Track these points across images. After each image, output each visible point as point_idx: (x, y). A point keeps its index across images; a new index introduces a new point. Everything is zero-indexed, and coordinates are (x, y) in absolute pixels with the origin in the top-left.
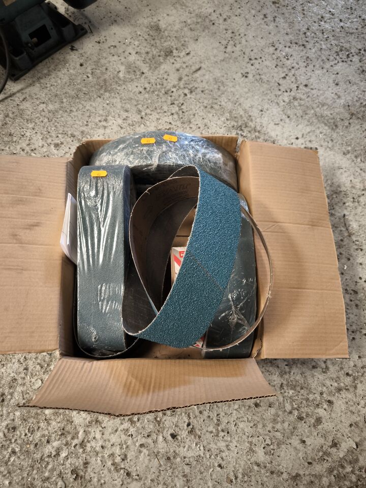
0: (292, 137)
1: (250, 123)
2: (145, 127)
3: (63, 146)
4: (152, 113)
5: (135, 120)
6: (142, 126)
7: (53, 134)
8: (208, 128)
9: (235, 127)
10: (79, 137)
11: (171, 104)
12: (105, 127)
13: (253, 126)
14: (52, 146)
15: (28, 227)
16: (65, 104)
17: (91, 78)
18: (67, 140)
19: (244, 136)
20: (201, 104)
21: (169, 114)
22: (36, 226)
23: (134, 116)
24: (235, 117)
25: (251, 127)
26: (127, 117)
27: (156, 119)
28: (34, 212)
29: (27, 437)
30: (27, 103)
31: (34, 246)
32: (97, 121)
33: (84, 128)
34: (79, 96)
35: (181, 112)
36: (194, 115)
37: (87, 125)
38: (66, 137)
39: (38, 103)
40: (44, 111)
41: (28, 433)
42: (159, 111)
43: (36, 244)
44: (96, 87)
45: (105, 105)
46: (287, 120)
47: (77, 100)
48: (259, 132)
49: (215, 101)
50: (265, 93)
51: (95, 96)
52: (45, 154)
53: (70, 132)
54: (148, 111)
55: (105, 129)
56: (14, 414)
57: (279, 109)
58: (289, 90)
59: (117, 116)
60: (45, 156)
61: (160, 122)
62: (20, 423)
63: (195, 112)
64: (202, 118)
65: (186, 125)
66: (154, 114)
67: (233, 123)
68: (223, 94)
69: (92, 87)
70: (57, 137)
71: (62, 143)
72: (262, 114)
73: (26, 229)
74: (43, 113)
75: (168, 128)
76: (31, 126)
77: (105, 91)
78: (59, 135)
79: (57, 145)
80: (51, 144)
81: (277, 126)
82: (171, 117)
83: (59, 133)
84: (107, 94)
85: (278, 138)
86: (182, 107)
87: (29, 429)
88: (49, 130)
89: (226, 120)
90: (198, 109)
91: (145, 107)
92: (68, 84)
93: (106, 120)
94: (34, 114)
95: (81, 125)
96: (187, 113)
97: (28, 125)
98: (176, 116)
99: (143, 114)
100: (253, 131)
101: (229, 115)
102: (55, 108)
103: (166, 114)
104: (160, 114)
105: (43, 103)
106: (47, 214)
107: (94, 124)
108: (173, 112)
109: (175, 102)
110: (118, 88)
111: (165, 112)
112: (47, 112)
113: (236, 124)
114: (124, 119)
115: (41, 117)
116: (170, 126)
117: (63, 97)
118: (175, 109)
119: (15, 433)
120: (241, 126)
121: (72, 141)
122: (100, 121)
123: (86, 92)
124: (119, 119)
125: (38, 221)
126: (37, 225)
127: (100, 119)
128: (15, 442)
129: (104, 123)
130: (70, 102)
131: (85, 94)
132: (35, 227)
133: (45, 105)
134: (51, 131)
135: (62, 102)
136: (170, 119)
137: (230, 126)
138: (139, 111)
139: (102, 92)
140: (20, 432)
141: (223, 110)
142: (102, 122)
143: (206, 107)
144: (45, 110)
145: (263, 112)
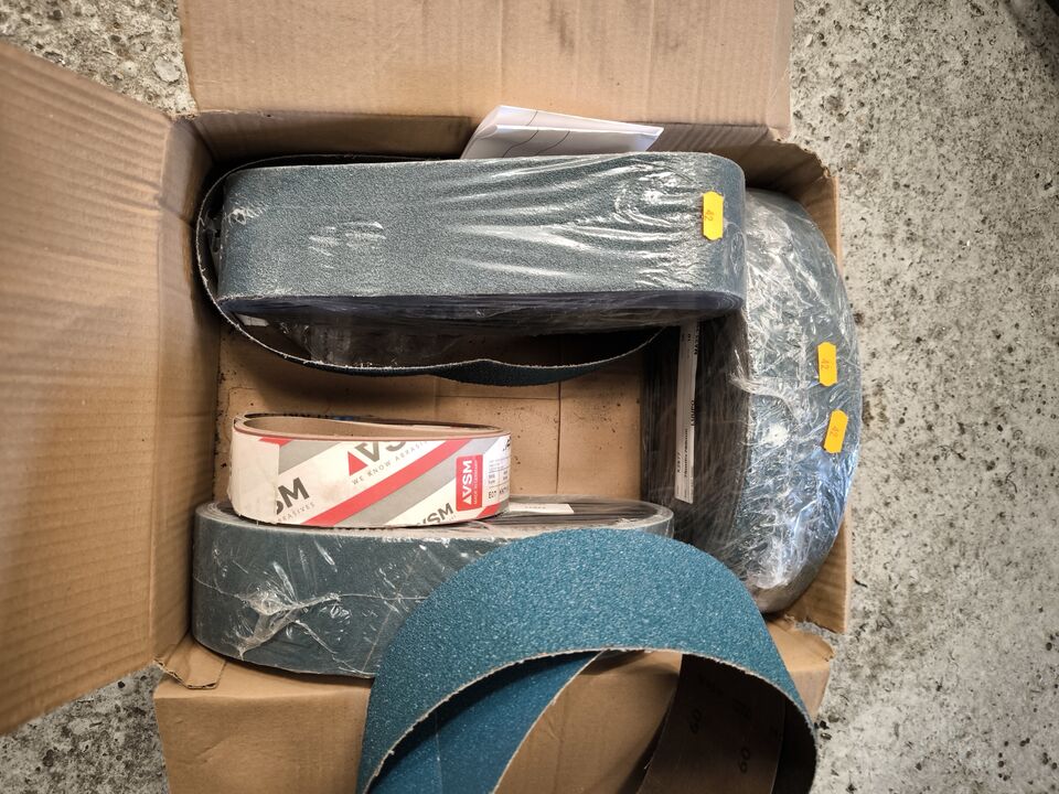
0: (857, 773)
1: (900, 653)
2: (889, 350)
3: (834, 120)
4: (935, 370)
5: (914, 321)
6: (894, 342)
7: (870, 93)
8: (886, 530)
9: (890, 609)
10: (859, 164)
11: (961, 425)
12: (890, 236)
13: (891, 660)
14: (833, 91)
15: (558, 14)
16: (962, 122)
17: (1043, 194)
18: (852, 132)
19: (859, 634)
20: (960, 511)
21: (931, 419)
22: (563, 38)
23: (924, 316)
24: (919, 610)
25: (888, 654)
26: (922, 297)
27: (916, 380)
28: (604, 32)
29: (35, 48)
30: (967, 16)
31: (499, 35)
32: (911, 214)
33: (887, 177)
34: (988, 161)
35: (936, 452)
36: (927, 490)
37: (896, 185)
38: (861, 128)
39: (967, 48)
40: (939, 65)
41: (43, 51)
42: (940, 389)
43: (505, 40)
44: (1016, 210)
45: (958, 235)
46: (909, 762)
47: (973, 157)
48: (873, 677)
49: (970, 552)
50: (997, 699)
51: (987, 208)
52: (809, 73)
53: (874, 138)
54: (939, 358)
55: (885, 236)
56: (92, 16)
57: (944, 740)
58: (1004, 770)
59: (926, 269)
60: (803, 71)
61: (906, 391)
62: (71, 31)
63: (935, 492)
64: (917, 511)
65: (894, 465)
66: (932, 376)
67: (900, 605)
68: (994, 576)
69: (1017, 197)
70: (862, 105)
71: (841, 117)
72: (928, 689)
73: (552, 11)
74: (934, 62)
75: (887, 414)
76: (896, 30)
77: (1001, 236)
78: (865, 110)
79: (836, 103)
80: (841, 86)
81: (892, 731)
82: (921, 422)
83: (871, 110)
84: (993, 241)
85: (854, 734)
86: (952, 458)
87: (52, 54)
88: (882, 81)
89: (912, 581)
90: (946, 502)
91: (954, 350)
92: (1025, 129)
93: (911, 238)
94: (932, 39)
95: (898, 170)
96: (932, 468)
97: (898, 22)
98: (923, 436)
99: (932, 344)
100: (876, 661)
101: (926, 591)
102: (949, 96)
103: (930, 408)
104: (930, 392)
105: (966, 63)
106: (602, 68)
107: (901, 205)
108: (938, 431)
109: (967, 436)
110: (1012, 274)
111: (937, 407)
112: (936, 74)
113: (897, 610)
114: (914, 289)
115: (923, 56)
116: (893, 421)
117: (983, 118)
118: (947, 436)
119: (46, 20)
120: (892, 624)
121: (848, 146)
122: (909, 222)
123: (998, 182)
124: (916, 275)
125: (577, 43)
126: (565, 41)
127: (917, 220)
128: (23, 20)
129: (902, 233)
130: (968, 135)
131: (995, 177)
132: (556, 36)
133: (959, 66)
134: (879, 87)
135: (968, 116)
136: (915, 419)
137: (893, 593)
138: (940, 333)
139: (1000, 226)
140: (47, 32)
141: (943, 574)
142: (906, 228)
143: (951, 525)
144: (945, 68)
145: (934, 691)
